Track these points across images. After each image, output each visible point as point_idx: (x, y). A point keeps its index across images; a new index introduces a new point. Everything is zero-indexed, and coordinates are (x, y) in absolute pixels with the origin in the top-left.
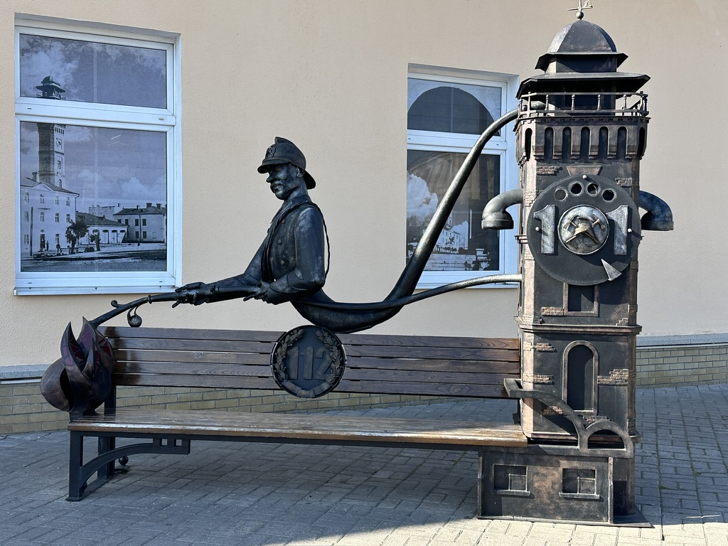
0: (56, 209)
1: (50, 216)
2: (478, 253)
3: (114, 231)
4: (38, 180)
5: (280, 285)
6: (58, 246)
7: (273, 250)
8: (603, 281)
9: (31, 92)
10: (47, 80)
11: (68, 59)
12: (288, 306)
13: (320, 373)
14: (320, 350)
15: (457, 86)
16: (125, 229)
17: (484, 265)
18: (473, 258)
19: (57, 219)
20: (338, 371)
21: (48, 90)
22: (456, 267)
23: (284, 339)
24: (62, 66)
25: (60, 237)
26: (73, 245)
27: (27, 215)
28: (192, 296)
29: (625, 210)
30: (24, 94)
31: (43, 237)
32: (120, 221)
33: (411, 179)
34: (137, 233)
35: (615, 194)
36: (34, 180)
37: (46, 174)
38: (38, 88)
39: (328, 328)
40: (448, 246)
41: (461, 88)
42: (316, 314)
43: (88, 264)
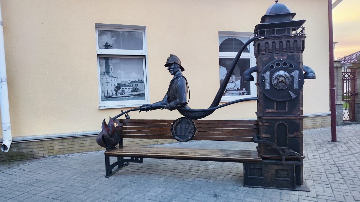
0: (111, 82)
1: (109, 85)
2: (243, 90)
3: (128, 88)
4: (105, 74)
5: (172, 104)
6: (112, 93)
7: (170, 92)
8: (290, 99)
9: (102, 47)
10: (107, 43)
11: (113, 37)
12: (176, 111)
13: (187, 133)
14: (187, 126)
15: (235, 38)
16: (132, 87)
17: (246, 93)
18: (242, 91)
19: (112, 86)
20: (193, 133)
21: (107, 46)
22: (236, 94)
23: (175, 122)
24: (111, 39)
25: (113, 91)
26: (117, 93)
27: (103, 85)
28: (145, 108)
29: (297, 71)
30: (100, 48)
31: (108, 91)
32: (130, 85)
33: (221, 68)
34: (136, 88)
35: (294, 66)
36: (104, 74)
37: (107, 72)
38: (104, 46)
39: (190, 118)
40: (233, 88)
41: (236, 38)
42: (186, 114)
43: (122, 98)
